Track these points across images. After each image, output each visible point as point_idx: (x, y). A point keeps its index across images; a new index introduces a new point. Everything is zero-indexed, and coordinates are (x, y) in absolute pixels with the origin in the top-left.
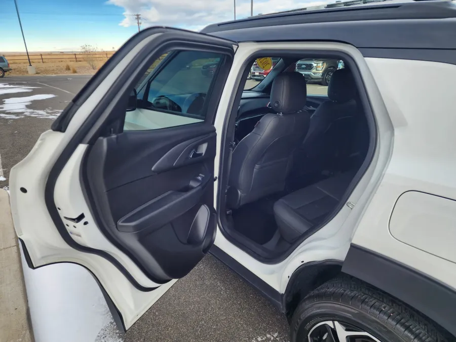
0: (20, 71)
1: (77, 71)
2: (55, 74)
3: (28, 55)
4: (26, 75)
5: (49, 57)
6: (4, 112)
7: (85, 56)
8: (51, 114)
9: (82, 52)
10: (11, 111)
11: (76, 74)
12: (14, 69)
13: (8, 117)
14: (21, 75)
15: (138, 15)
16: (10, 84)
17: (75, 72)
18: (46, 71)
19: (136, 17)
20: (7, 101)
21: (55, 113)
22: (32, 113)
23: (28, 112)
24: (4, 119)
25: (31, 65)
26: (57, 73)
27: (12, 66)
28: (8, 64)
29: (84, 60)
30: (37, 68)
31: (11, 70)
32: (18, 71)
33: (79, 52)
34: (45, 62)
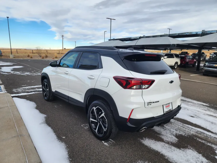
0: (6, 56)
1: (33, 57)
2: (22, 58)
3: (11, 50)
4: (9, 58)
5: (20, 51)
6: (2, 72)
7: (37, 51)
8: (22, 73)
9: (36, 49)
10: (5, 72)
11: (32, 59)
12: (4, 55)
13: (4, 73)
14: (6, 58)
15: (63, 35)
16: (3, 62)
17: (31, 58)
18: (18, 57)
19: (62, 36)
20: (2, 68)
21: (24, 73)
22: (14, 73)
23: (12, 72)
24: (3, 74)
25: (12, 54)
26: (23, 58)
27: (3, 54)
28: (2, 53)
29: (36, 53)
30: (14, 55)
31: (2, 55)
32: (5, 56)
33: (35, 49)
34: (18, 53)
